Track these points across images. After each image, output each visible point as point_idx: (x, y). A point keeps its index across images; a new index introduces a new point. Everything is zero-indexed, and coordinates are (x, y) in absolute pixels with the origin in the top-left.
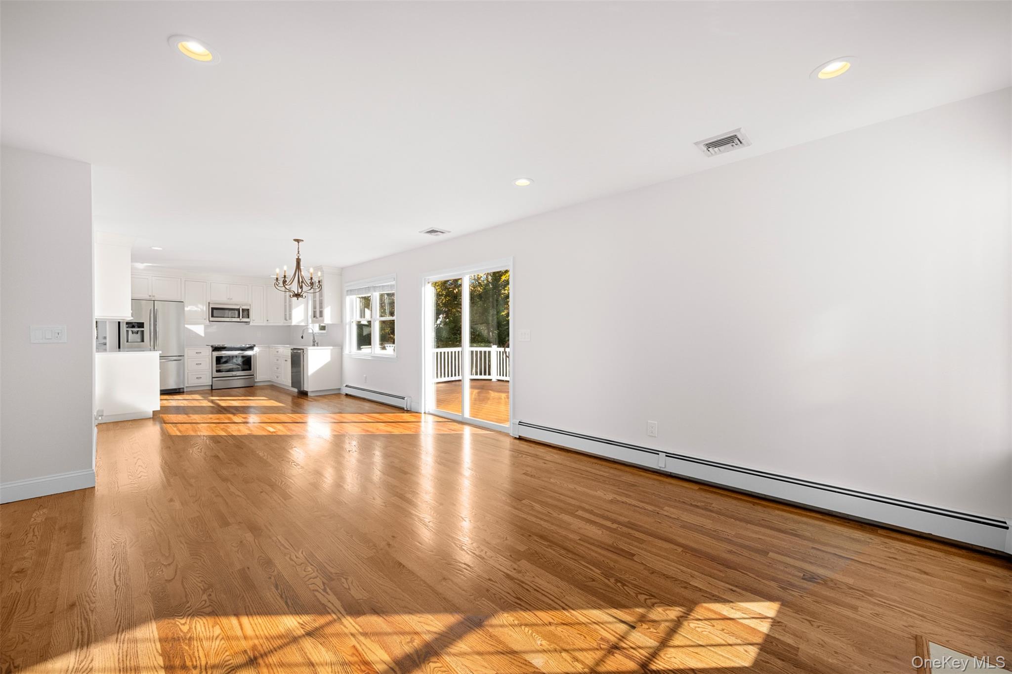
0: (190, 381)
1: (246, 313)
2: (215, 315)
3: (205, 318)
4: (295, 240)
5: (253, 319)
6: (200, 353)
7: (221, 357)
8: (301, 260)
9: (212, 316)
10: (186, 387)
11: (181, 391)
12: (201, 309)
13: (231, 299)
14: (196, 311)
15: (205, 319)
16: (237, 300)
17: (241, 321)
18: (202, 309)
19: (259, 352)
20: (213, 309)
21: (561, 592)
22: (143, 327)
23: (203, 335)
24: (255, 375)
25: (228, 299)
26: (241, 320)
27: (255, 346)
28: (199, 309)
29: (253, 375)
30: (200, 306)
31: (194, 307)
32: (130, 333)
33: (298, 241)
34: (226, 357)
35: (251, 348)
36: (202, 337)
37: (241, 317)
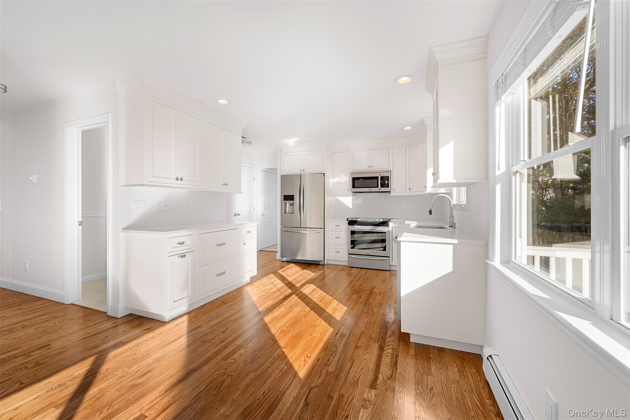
0: (329, 255)
1: (385, 182)
2: (356, 185)
3: (348, 189)
5: (394, 189)
6: (339, 226)
7: (355, 233)
9: (354, 187)
10: (326, 261)
13: (372, 166)
14: (341, 182)
15: (348, 191)
16: (377, 167)
17: (381, 191)
18: (346, 180)
19: (392, 229)
20: (354, 179)
22: (293, 200)
23: (351, 206)
24: (391, 257)
25: (369, 167)
26: (380, 189)
27: (389, 220)
28: (344, 181)
29: (389, 257)
30: (345, 177)
31: (339, 178)
32: (288, 204)
34: (359, 232)
35: (385, 223)
36: (350, 208)
37: (380, 187)
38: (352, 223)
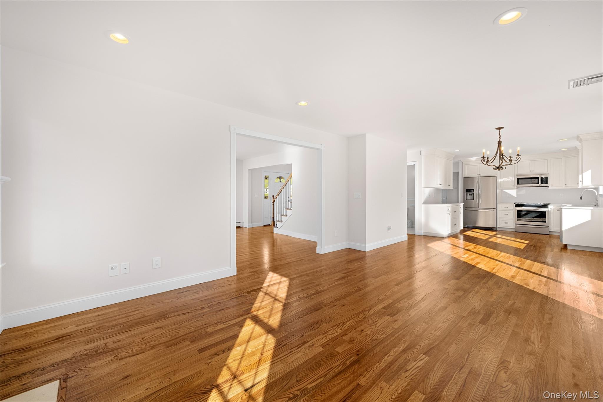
0: (501, 225)
1: (544, 180)
2: (520, 183)
3: (513, 185)
4: (497, 129)
5: (552, 184)
6: (507, 207)
7: (521, 211)
8: (502, 142)
9: (518, 183)
10: (498, 227)
11: (494, 229)
12: (511, 179)
13: (533, 171)
14: (508, 181)
16: (538, 171)
17: (541, 186)
19: (554, 209)
20: (518, 179)
21: (287, 362)
22: (473, 192)
23: (515, 196)
24: (550, 226)
25: (530, 171)
27: (549, 204)
28: (510, 180)
29: (548, 226)
30: (511, 178)
31: (506, 179)
32: (468, 194)
33: (499, 129)
34: (524, 211)
35: (545, 206)
37: (540, 183)
38: (517, 205)
